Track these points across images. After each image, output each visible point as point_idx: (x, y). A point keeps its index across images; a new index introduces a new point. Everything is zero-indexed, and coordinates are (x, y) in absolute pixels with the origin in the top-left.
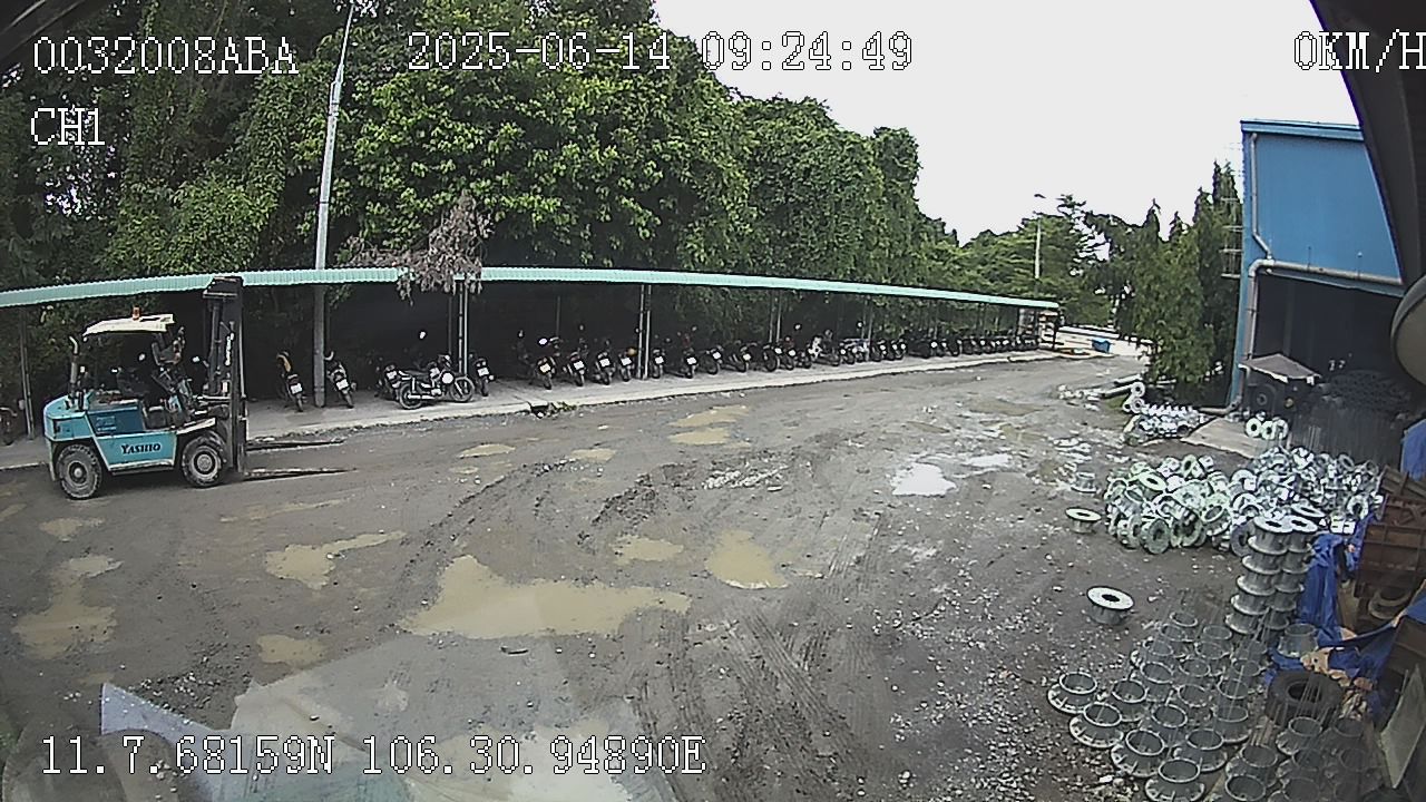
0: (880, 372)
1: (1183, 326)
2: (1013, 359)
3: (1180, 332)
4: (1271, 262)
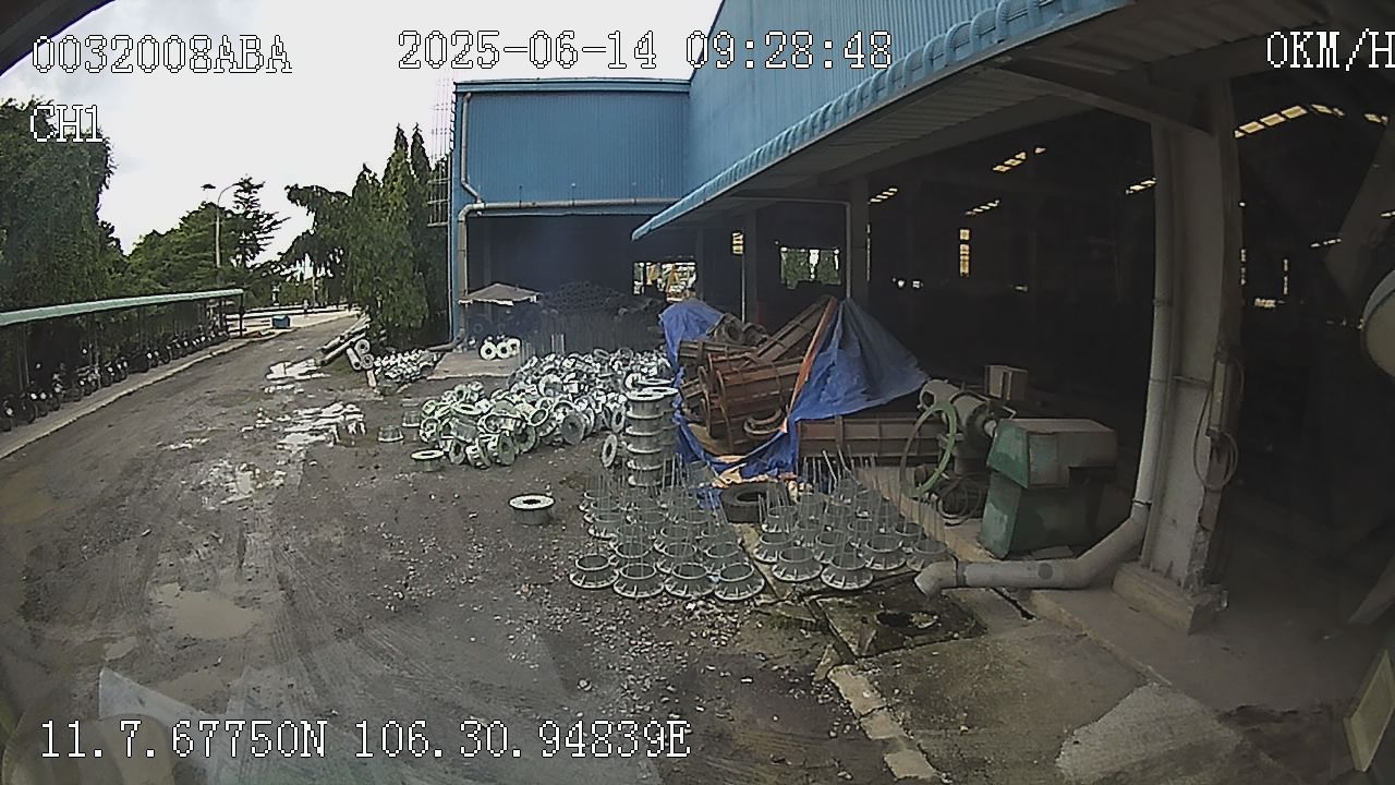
0: (118, 395)
1: (400, 278)
2: (214, 354)
3: (396, 283)
4: (482, 206)
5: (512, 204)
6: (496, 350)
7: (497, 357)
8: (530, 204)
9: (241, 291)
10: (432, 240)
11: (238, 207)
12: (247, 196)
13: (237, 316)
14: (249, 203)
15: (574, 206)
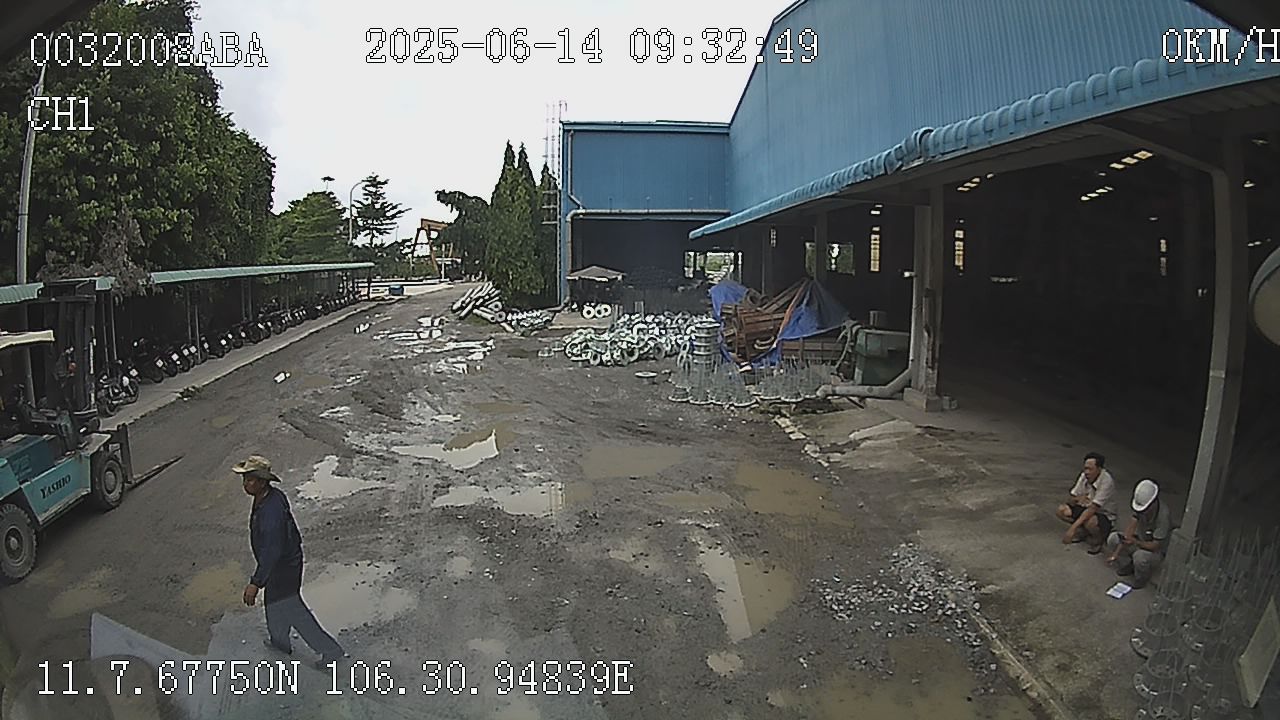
4: (581, 211)
5: (604, 211)
6: (593, 312)
7: (595, 316)
8: (617, 211)
9: (372, 264)
10: (544, 234)
11: (367, 199)
12: (373, 189)
13: (367, 285)
14: (377, 196)
15: (648, 214)
